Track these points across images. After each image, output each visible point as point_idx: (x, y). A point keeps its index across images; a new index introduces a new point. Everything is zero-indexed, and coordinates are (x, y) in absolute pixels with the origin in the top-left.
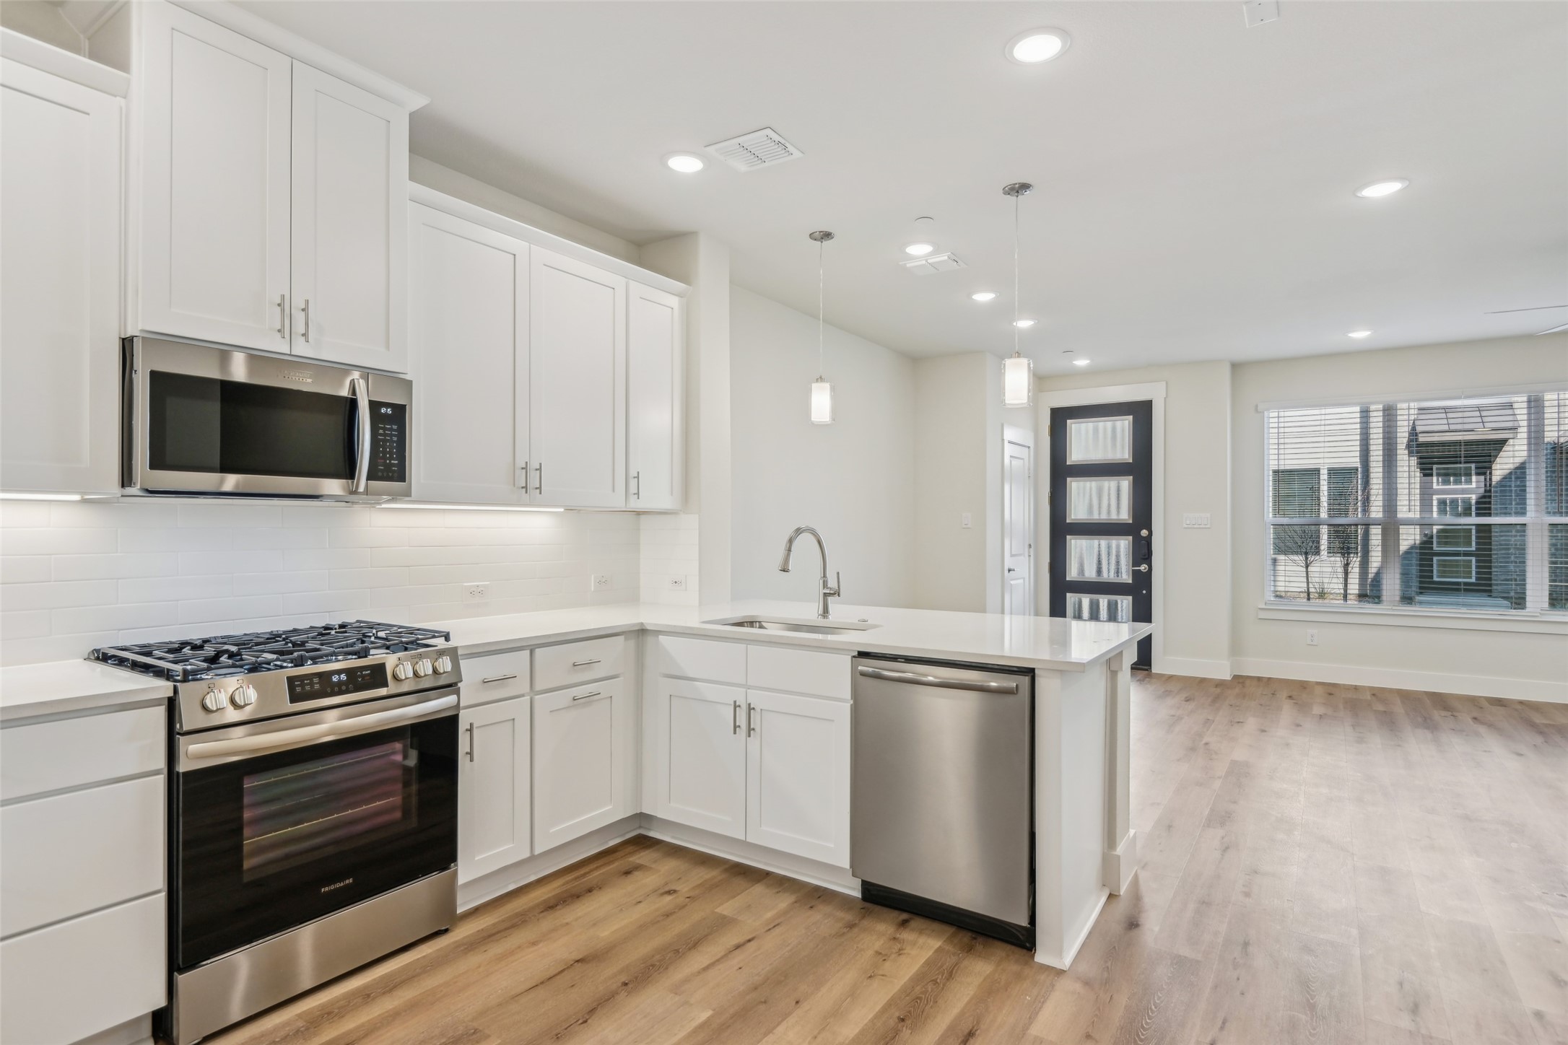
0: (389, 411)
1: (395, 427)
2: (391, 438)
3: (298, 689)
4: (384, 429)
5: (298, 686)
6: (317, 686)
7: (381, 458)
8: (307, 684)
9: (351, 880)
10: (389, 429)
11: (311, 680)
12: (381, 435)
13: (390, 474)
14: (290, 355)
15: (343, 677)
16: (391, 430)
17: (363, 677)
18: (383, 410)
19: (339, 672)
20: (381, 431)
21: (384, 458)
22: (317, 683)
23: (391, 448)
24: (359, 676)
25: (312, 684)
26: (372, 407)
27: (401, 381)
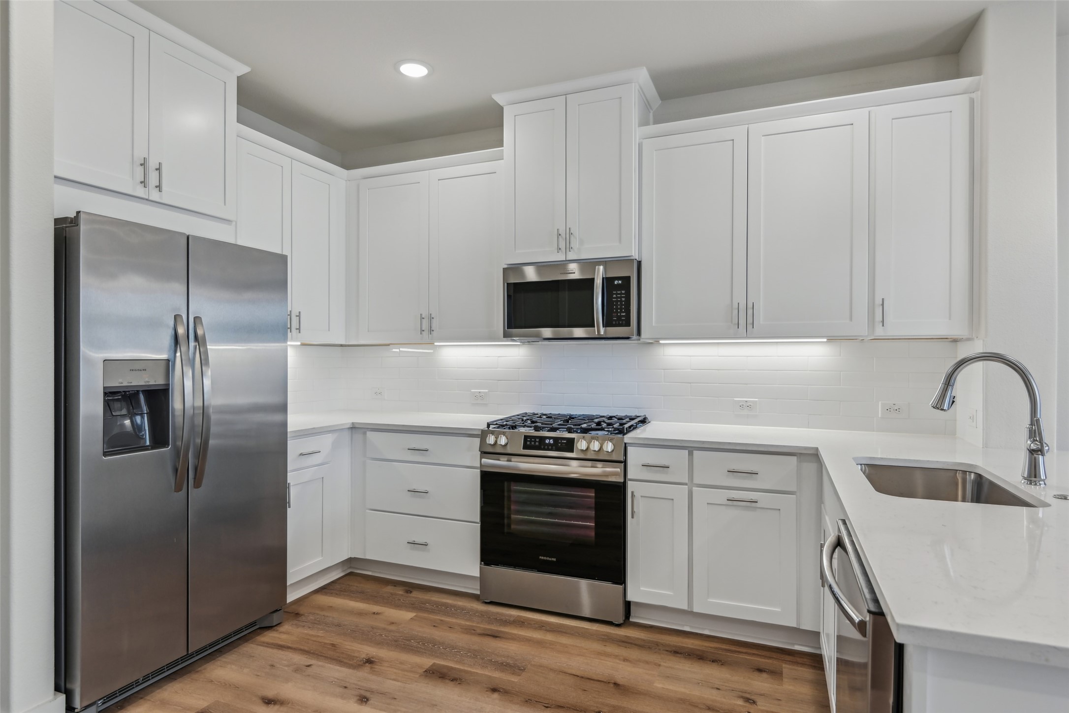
0: (620, 282)
1: (623, 292)
2: (621, 299)
3: (528, 443)
4: (617, 294)
5: (529, 441)
6: (537, 444)
7: (615, 313)
8: (533, 441)
9: (555, 560)
10: (619, 294)
11: (531, 439)
12: (614, 298)
13: (621, 322)
14: (566, 260)
15: (552, 441)
16: (621, 294)
17: (562, 443)
18: (616, 282)
19: (550, 438)
20: (614, 296)
21: (617, 312)
22: (537, 442)
23: (621, 305)
24: (560, 443)
25: (535, 442)
26: (608, 282)
27: (626, 261)
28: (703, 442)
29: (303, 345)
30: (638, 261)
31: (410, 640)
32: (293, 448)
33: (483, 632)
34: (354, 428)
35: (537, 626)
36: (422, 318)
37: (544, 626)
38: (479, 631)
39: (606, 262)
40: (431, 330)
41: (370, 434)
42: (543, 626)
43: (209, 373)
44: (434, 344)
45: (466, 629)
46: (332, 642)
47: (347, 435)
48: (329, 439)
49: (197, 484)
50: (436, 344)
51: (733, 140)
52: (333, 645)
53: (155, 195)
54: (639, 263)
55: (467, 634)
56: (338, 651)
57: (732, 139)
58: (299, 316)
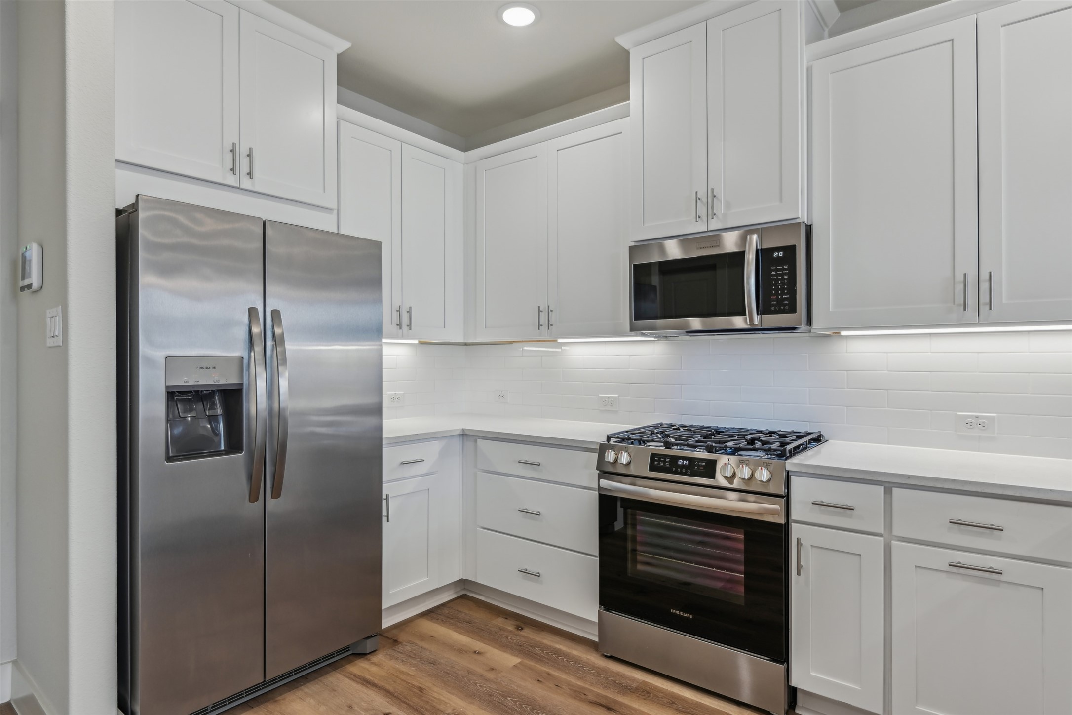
0: (781, 254)
1: (786, 267)
2: (783, 277)
3: (656, 463)
4: (776, 270)
5: (656, 461)
6: (667, 464)
7: (774, 295)
8: (662, 461)
9: (691, 616)
10: (780, 270)
11: (660, 458)
12: (773, 275)
13: (782, 307)
14: (708, 231)
15: (686, 462)
16: (783, 269)
17: (699, 466)
18: (775, 255)
19: (684, 458)
20: (773, 273)
21: (777, 294)
22: (668, 462)
23: (784, 284)
24: (696, 465)
25: (665, 462)
26: (763, 255)
27: (791, 226)
28: (909, 477)
29: (421, 343)
30: (807, 225)
31: (505, 697)
32: (390, 457)
33: (595, 699)
34: (465, 435)
35: (665, 701)
36: (540, 311)
37: (675, 704)
38: (591, 697)
39: (761, 230)
40: (550, 325)
41: (480, 442)
42: (673, 703)
43: (287, 374)
44: (557, 341)
45: (575, 691)
46: (420, 685)
47: (457, 444)
48: (436, 447)
49: (276, 494)
50: (560, 341)
51: (953, 40)
52: (421, 689)
53: (246, 184)
54: (809, 229)
55: (575, 698)
56: (424, 698)
57: (951, 38)
58: (409, 312)
